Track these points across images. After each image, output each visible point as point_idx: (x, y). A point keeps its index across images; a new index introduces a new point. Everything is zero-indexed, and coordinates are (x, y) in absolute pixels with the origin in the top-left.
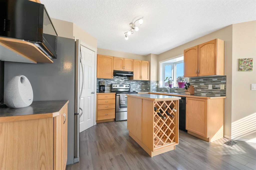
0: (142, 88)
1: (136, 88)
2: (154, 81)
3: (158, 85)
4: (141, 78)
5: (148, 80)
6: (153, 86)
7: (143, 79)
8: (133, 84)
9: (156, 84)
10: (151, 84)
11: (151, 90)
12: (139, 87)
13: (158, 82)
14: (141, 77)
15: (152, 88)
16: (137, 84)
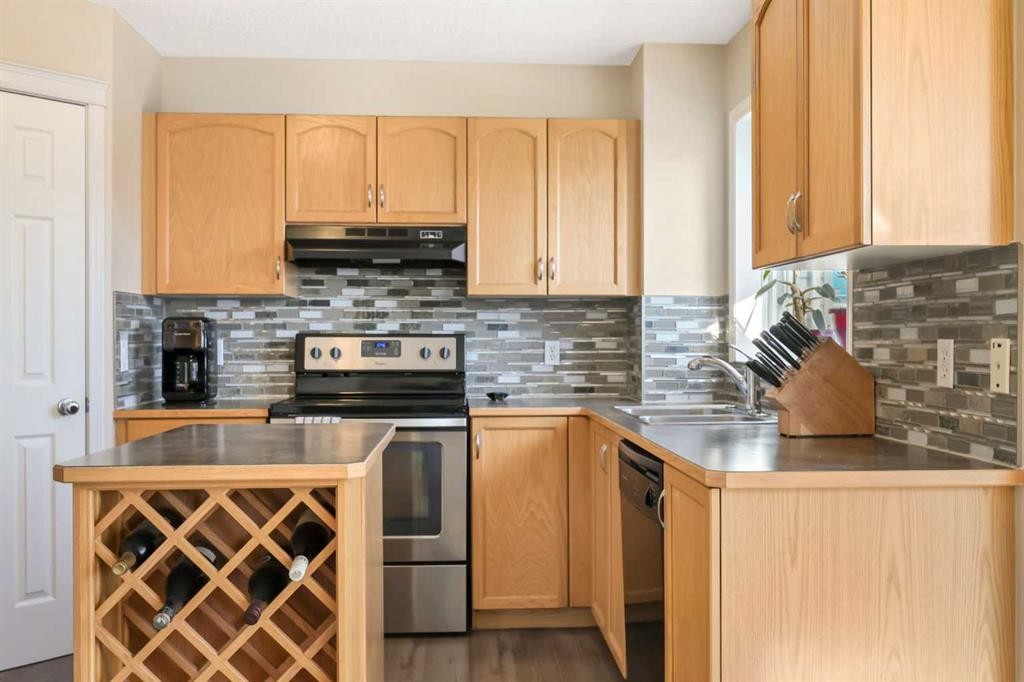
1: (527, 369)
2: (678, 300)
3: (723, 336)
4: (550, 276)
5: (623, 289)
6: (673, 349)
7: (557, 288)
8: (505, 327)
9: (706, 325)
10: (649, 325)
11: (647, 380)
12: (563, 357)
13: (721, 305)
14: (542, 267)
15: (658, 362)
16: (537, 334)
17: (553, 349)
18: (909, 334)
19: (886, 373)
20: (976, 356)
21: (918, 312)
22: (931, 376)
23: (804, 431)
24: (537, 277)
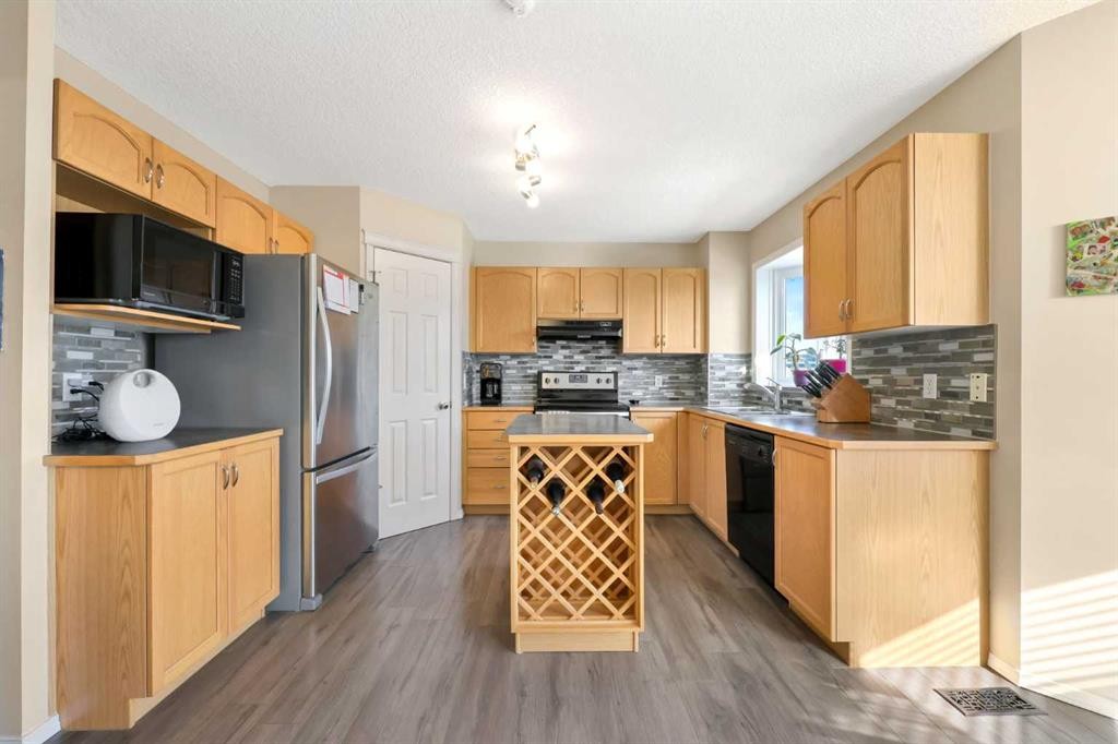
0: (677, 388)
1: (647, 389)
2: (726, 356)
3: (748, 373)
4: (663, 344)
5: (698, 351)
6: (723, 380)
7: (667, 349)
8: (636, 369)
9: (738, 368)
10: (712, 368)
11: (710, 395)
12: (664, 383)
13: (747, 358)
14: (659, 340)
15: (716, 386)
16: (652, 371)
17: (659, 379)
18: (898, 372)
19: (879, 391)
20: (956, 382)
21: (905, 361)
22: (919, 393)
23: (835, 420)
24: (656, 345)
